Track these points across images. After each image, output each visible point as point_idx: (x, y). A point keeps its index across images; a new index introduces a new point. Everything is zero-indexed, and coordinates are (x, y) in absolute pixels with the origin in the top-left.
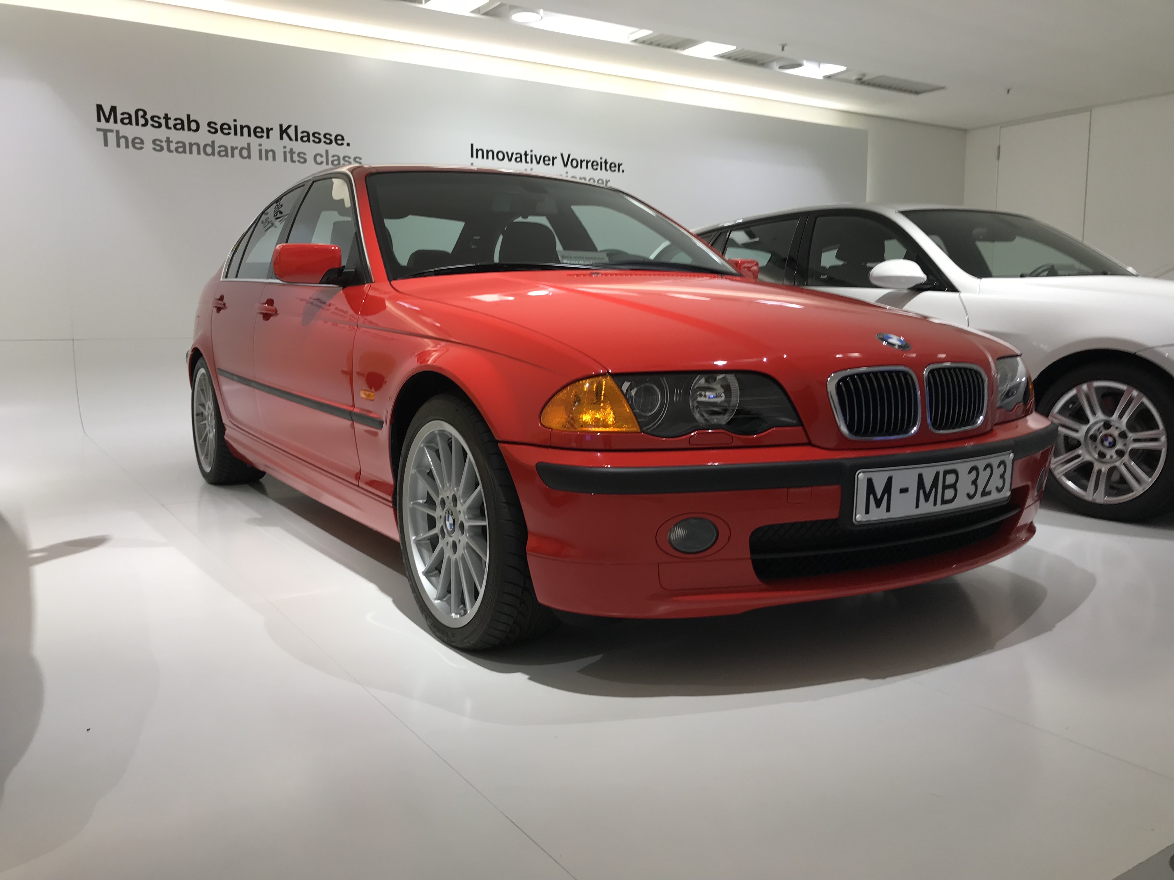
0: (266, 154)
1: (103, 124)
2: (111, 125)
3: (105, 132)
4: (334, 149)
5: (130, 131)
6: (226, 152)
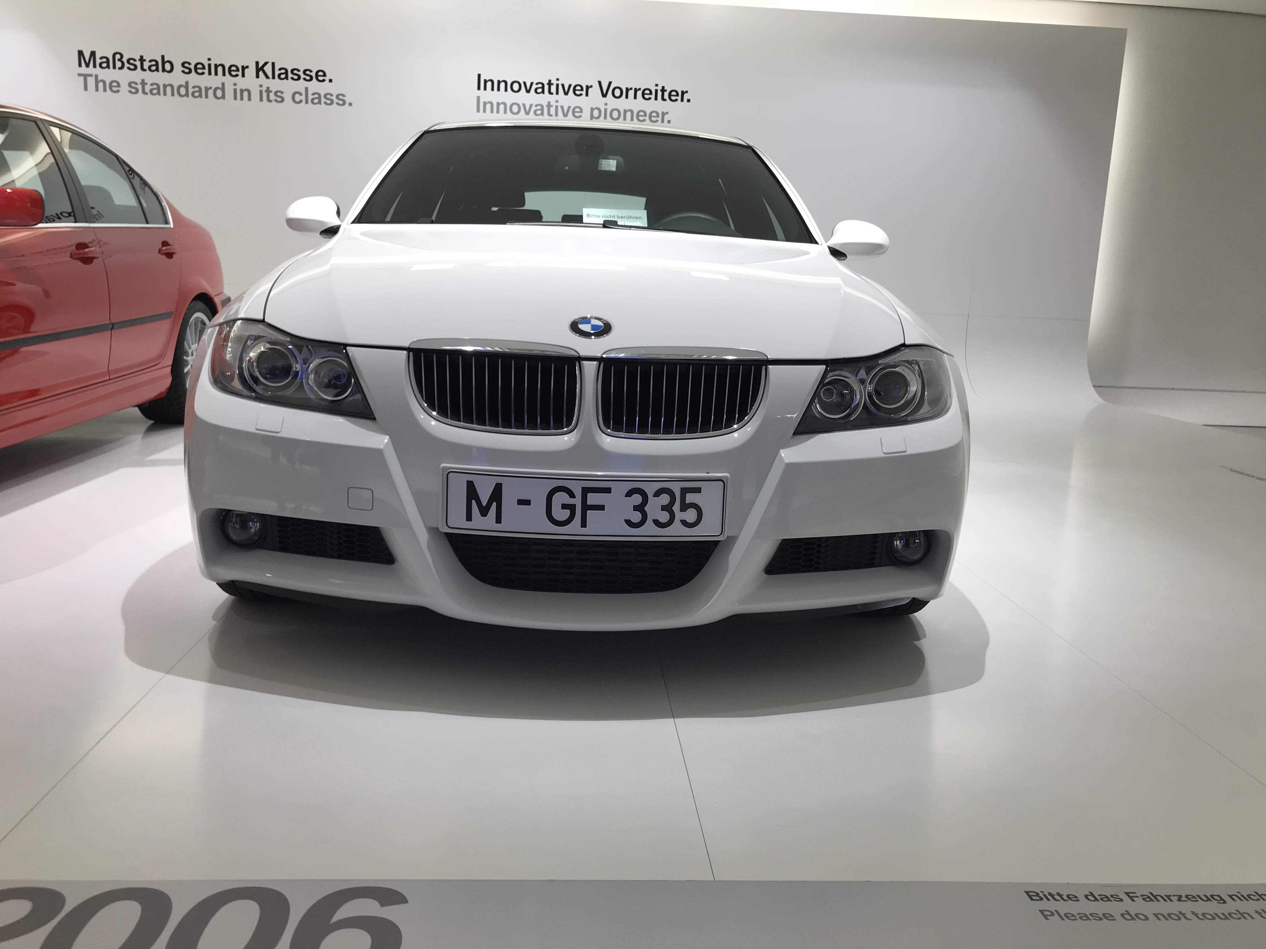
0: (242, 94)
1: (84, 69)
2: (90, 70)
3: (85, 76)
4: (314, 86)
5: (108, 75)
6: (200, 92)
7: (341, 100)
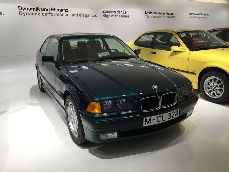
0: (164, 17)
1: (146, 14)
2: (147, 14)
3: (146, 15)
4: (172, 15)
5: (149, 15)
6: (159, 17)
7: (175, 17)
